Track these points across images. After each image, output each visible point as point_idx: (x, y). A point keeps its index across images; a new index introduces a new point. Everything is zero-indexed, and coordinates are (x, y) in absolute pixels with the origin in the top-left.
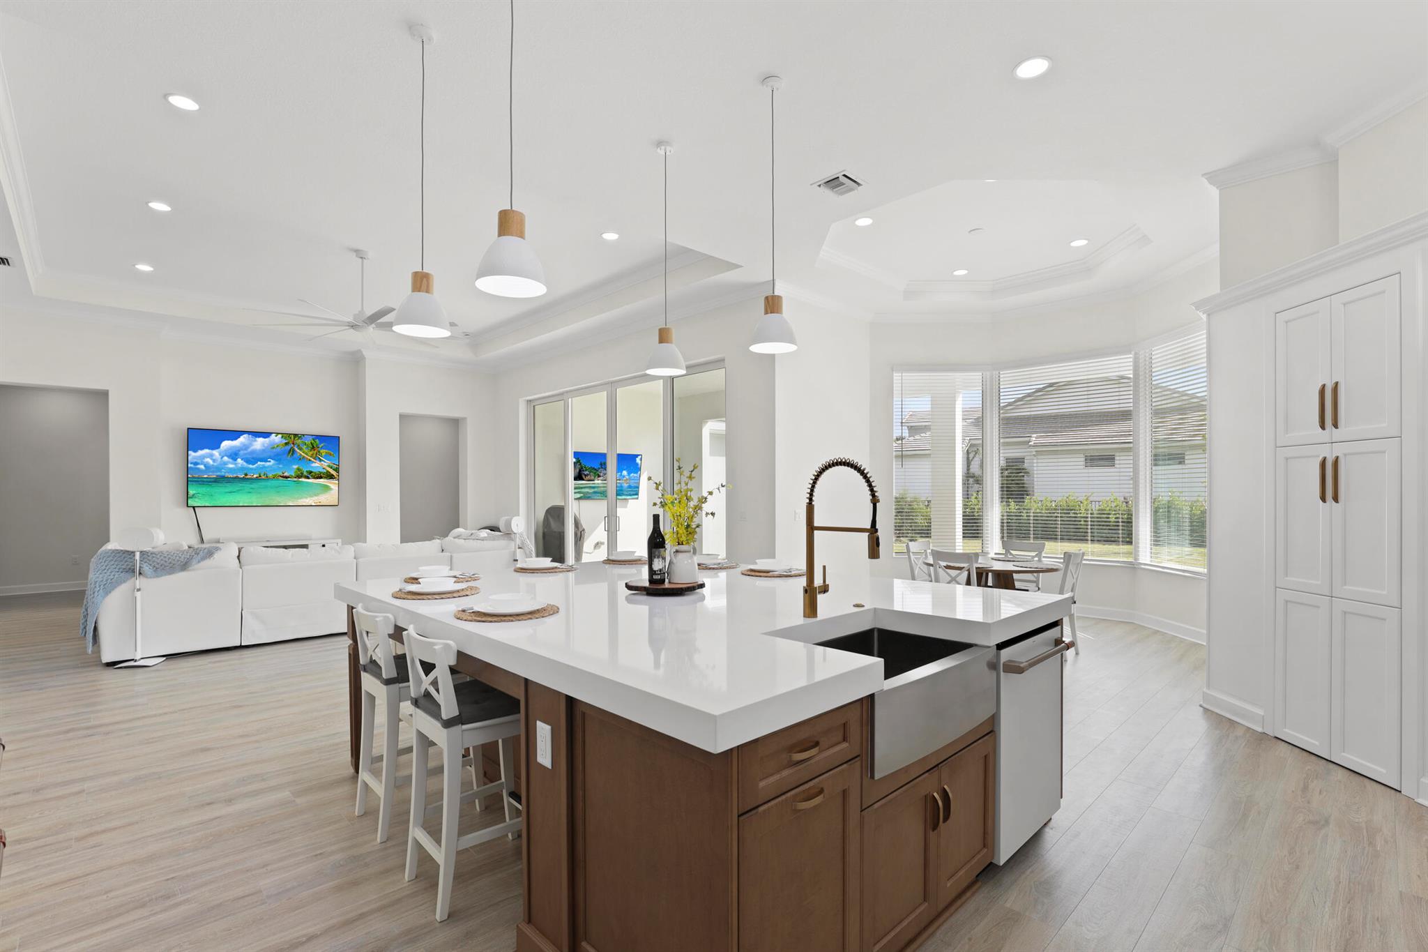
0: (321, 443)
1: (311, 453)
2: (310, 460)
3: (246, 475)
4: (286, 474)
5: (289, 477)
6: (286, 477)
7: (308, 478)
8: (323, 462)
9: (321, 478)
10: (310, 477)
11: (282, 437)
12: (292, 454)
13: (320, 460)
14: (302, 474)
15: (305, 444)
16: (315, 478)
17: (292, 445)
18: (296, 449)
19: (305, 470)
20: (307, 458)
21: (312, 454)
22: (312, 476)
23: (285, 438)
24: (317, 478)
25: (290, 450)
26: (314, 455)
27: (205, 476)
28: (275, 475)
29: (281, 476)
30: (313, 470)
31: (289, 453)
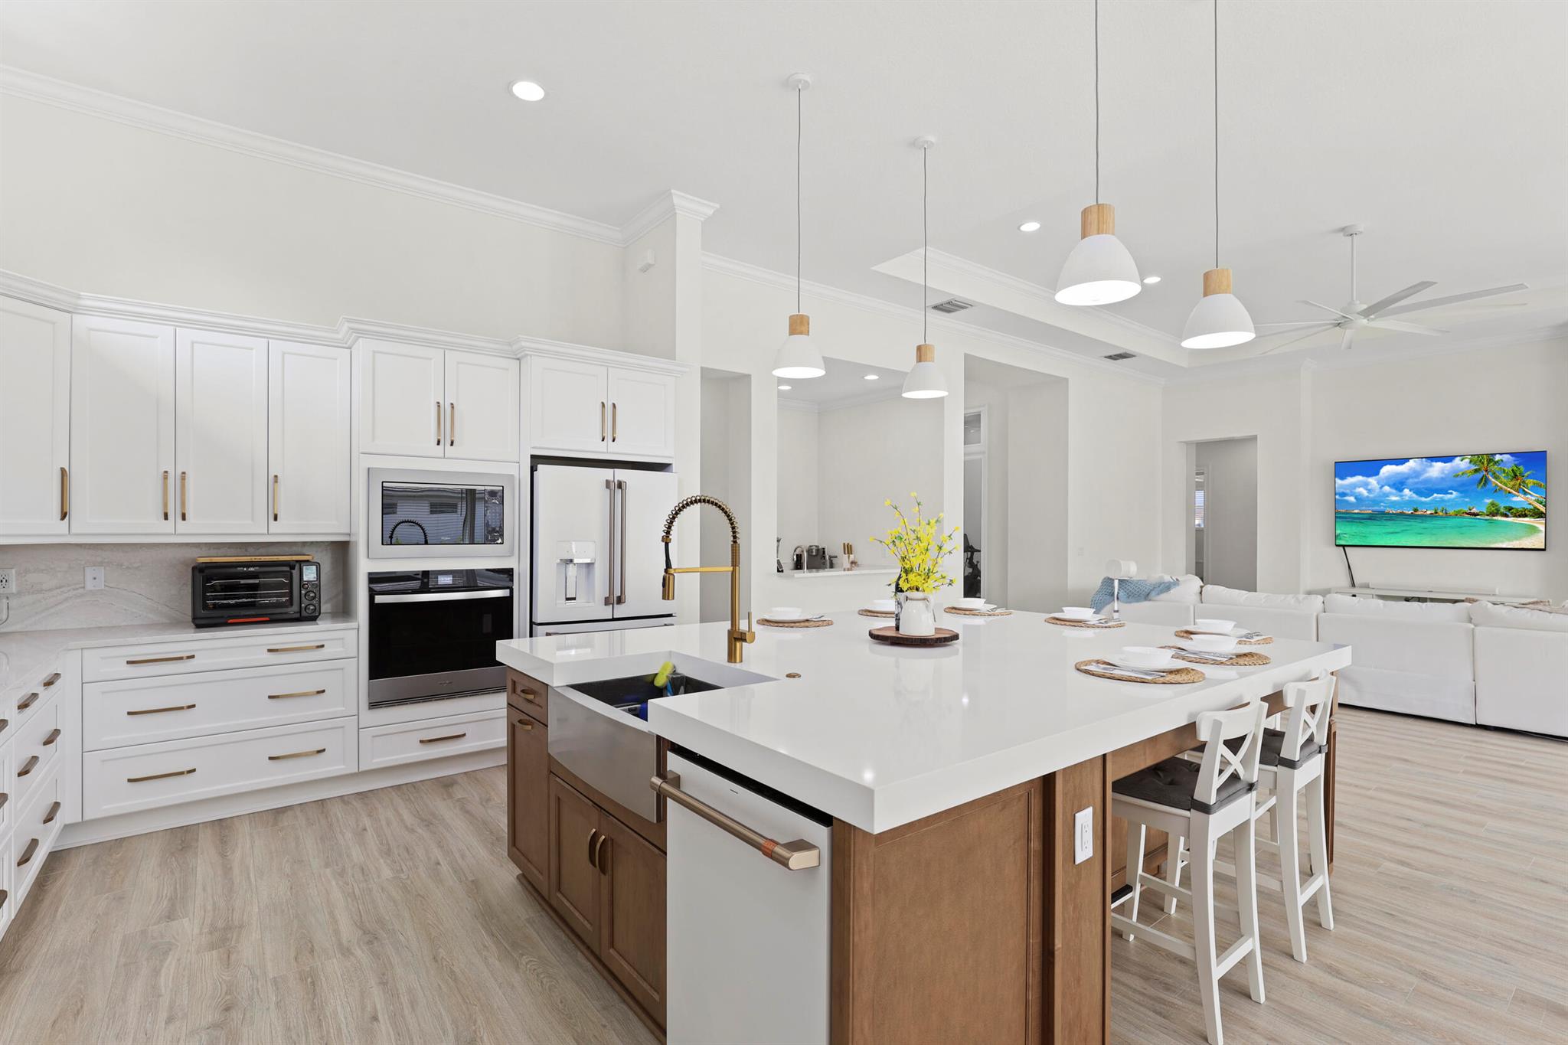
0: (1526, 471)
1: (1512, 483)
2: (1509, 493)
3: (1416, 510)
4: (1474, 510)
5: (1478, 515)
6: (1475, 515)
7: (1506, 516)
8: (1528, 496)
9: (1525, 516)
10: (1510, 515)
11: (1471, 462)
12: (1485, 484)
13: (1525, 493)
14: (1498, 510)
15: (1504, 471)
16: (1515, 516)
17: (1485, 473)
18: (1490, 478)
19: (1502, 506)
20: (1506, 490)
21: (1514, 485)
22: (1512, 513)
23: (1475, 463)
24: (1520, 516)
25: (1482, 478)
26: (1517, 487)
27: (1356, 511)
28: (1459, 512)
29: (1467, 514)
30: (1513, 506)
31: (1480, 483)
